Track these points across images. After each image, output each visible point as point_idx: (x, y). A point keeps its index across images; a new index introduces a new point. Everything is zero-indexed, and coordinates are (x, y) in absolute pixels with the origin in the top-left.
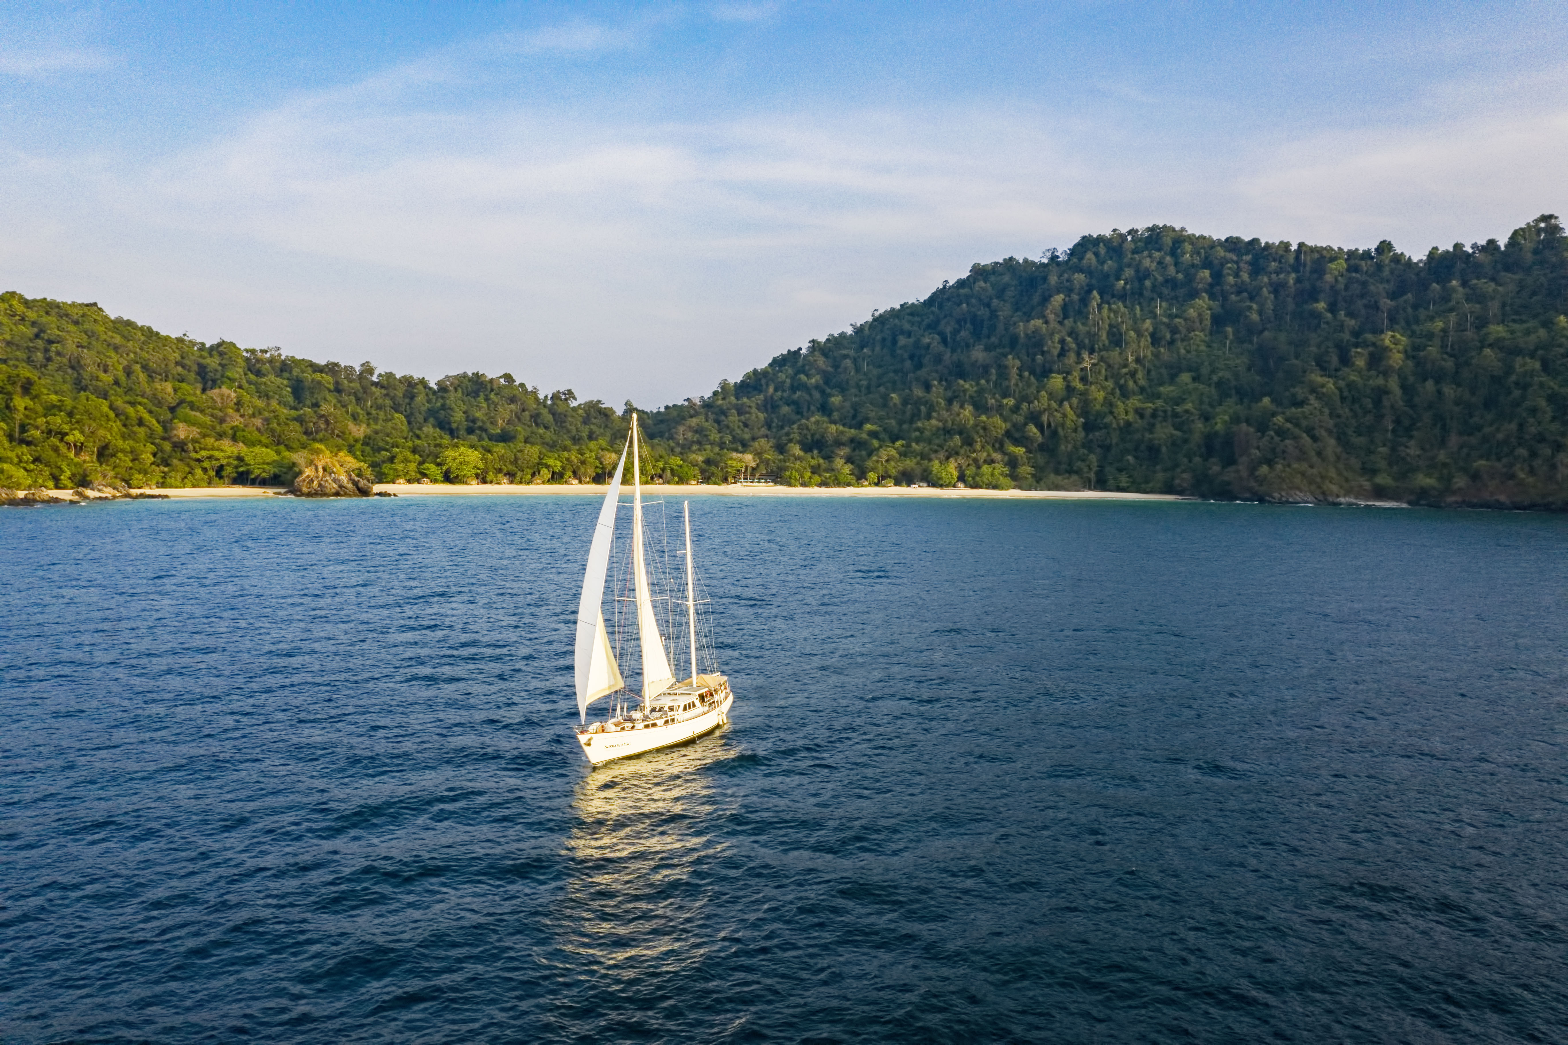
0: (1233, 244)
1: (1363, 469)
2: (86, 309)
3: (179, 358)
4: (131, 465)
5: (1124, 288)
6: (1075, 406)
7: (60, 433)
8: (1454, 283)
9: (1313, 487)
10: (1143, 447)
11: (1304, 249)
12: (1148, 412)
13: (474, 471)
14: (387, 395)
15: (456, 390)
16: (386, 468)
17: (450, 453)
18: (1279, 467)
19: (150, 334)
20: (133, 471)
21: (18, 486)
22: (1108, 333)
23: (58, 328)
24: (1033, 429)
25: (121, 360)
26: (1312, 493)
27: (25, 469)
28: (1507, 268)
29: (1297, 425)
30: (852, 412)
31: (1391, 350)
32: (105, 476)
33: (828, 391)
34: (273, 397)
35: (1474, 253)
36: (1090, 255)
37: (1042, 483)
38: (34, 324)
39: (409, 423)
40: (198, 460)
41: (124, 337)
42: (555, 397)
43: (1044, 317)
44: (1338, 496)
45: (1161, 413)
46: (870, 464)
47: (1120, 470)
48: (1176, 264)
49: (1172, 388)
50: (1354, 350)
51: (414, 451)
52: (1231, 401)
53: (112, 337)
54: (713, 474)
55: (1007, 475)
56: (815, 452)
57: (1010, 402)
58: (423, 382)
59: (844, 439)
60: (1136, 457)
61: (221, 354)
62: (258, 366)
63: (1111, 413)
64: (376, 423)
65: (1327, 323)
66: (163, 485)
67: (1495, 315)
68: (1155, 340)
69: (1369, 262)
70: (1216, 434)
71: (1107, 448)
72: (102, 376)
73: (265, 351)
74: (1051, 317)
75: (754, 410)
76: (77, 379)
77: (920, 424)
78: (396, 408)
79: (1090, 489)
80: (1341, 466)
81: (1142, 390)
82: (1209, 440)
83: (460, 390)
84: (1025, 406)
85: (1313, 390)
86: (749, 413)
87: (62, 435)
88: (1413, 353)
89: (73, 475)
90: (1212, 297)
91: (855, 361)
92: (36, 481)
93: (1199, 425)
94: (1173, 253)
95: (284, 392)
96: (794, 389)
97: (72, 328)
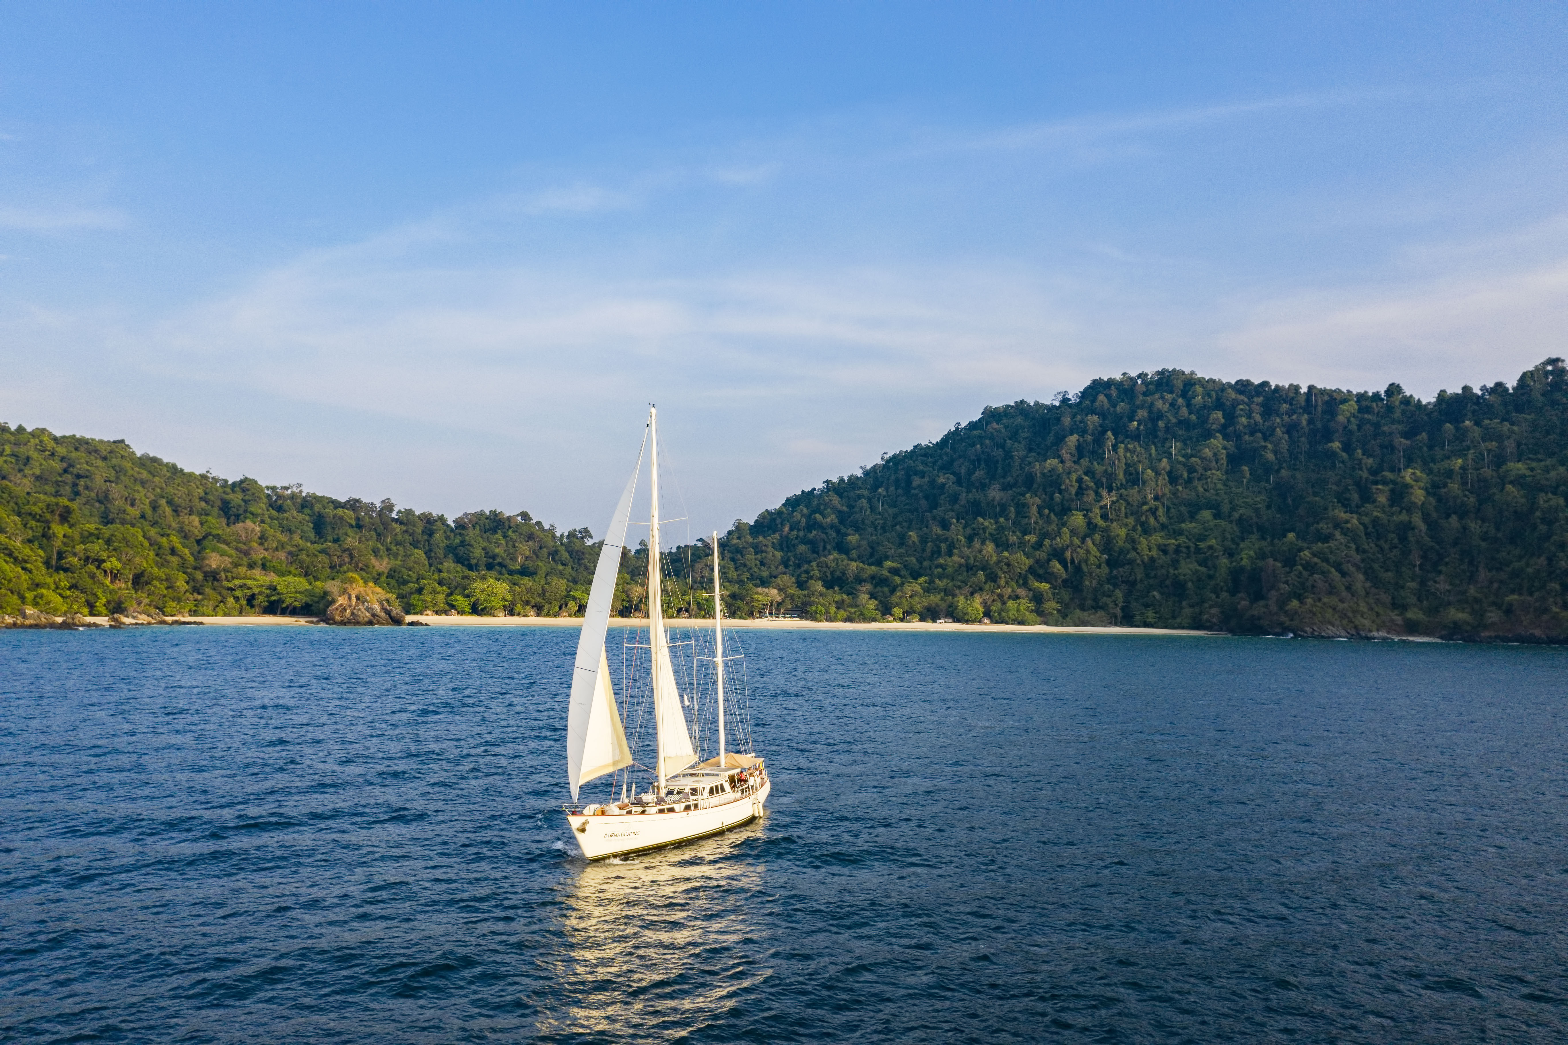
0: (1243, 386)
1: (1393, 604)
2: (113, 446)
3: (202, 494)
4: (165, 592)
5: (1138, 428)
6: (1098, 542)
7: (97, 560)
8: (1467, 422)
9: (1345, 622)
10: (1168, 582)
11: (1314, 391)
12: (1171, 549)
13: (502, 603)
14: (406, 531)
15: (474, 526)
16: (414, 599)
17: (478, 585)
18: (1309, 601)
19: (174, 469)
20: (167, 599)
21: (55, 612)
22: (1125, 472)
23: (87, 463)
24: (1056, 565)
25: (149, 494)
26: (1345, 629)
27: (61, 595)
28: (1518, 409)
29: (1326, 560)
30: (869, 550)
31: (1412, 487)
32: (139, 603)
33: (843, 530)
34: (295, 532)
35: (1483, 394)
36: (1101, 397)
37: (1068, 619)
38: (63, 459)
39: (429, 558)
40: (232, 589)
41: (150, 472)
42: (571, 535)
43: (1059, 457)
44: (1370, 631)
45: (1184, 550)
46: (894, 599)
47: (1147, 606)
48: (1188, 405)
49: (1194, 525)
50: (1374, 487)
51: (440, 583)
52: (1253, 537)
53: (139, 473)
54: (739, 608)
55: (1032, 611)
56: (837, 588)
57: (1032, 538)
58: (441, 519)
59: (865, 576)
60: (1162, 594)
61: (244, 491)
62: (280, 502)
63: (1135, 549)
64: (396, 558)
65: (1343, 462)
66: (193, 613)
67: (1511, 453)
68: (1173, 479)
69: (1380, 404)
70: (1242, 569)
71: (1133, 584)
72: (129, 509)
73: (287, 488)
74: (1066, 456)
75: (770, 549)
76: (104, 512)
77: (941, 561)
78: (415, 544)
79: (1116, 625)
80: (1371, 601)
81: (1163, 527)
82: (1236, 574)
83: (478, 527)
84: (1047, 542)
85: (1337, 526)
86: (766, 552)
87: (99, 562)
88: (1433, 489)
89: (109, 602)
90: (1226, 437)
91: (869, 501)
92: (71, 607)
93: (1224, 561)
94: (1184, 394)
95: (306, 528)
96: (809, 528)
97: (100, 463)
